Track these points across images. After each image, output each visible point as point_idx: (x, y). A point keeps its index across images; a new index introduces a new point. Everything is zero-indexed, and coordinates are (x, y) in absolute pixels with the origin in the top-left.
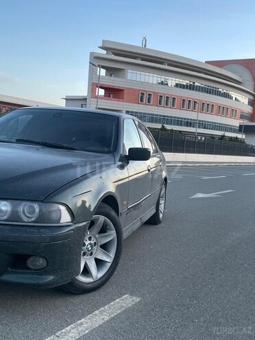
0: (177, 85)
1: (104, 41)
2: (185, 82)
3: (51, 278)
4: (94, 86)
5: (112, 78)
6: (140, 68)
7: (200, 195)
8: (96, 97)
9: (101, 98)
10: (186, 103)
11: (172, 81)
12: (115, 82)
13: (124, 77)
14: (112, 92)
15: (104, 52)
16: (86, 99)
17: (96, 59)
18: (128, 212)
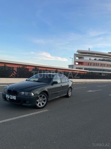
0: (99, 60)
1: (78, 50)
2: (101, 59)
3: (30, 105)
4: (75, 62)
6: (88, 56)
7: (90, 91)
8: (76, 65)
9: (77, 65)
10: (102, 65)
12: (81, 60)
13: (83, 59)
14: (80, 63)
15: (78, 53)
16: (73, 65)
17: (76, 55)
18: (52, 94)
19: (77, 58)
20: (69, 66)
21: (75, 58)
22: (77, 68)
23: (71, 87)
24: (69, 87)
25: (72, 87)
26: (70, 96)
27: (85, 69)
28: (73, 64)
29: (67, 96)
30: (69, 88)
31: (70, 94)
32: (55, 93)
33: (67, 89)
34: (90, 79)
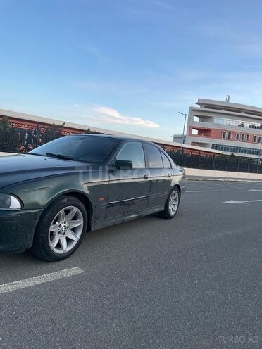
0: (250, 127)
1: (199, 99)
2: (257, 124)
4: (191, 128)
5: (204, 123)
6: (223, 116)
7: (232, 202)
8: (192, 135)
9: (195, 135)
10: (257, 139)
11: (247, 124)
12: (205, 125)
13: (212, 122)
14: (203, 132)
15: (199, 106)
16: (185, 137)
17: (193, 110)
18: (109, 206)
19: (196, 119)
20: (176, 137)
21: (190, 119)
22: (193, 144)
23: (177, 186)
24: (172, 185)
25: (181, 188)
26: (172, 213)
27: (215, 147)
28: (185, 134)
29: (164, 215)
30: (173, 190)
31: (173, 208)
32: (121, 204)
33: (167, 193)
34: (239, 171)
